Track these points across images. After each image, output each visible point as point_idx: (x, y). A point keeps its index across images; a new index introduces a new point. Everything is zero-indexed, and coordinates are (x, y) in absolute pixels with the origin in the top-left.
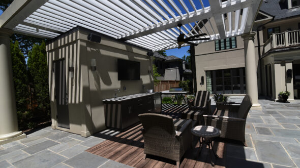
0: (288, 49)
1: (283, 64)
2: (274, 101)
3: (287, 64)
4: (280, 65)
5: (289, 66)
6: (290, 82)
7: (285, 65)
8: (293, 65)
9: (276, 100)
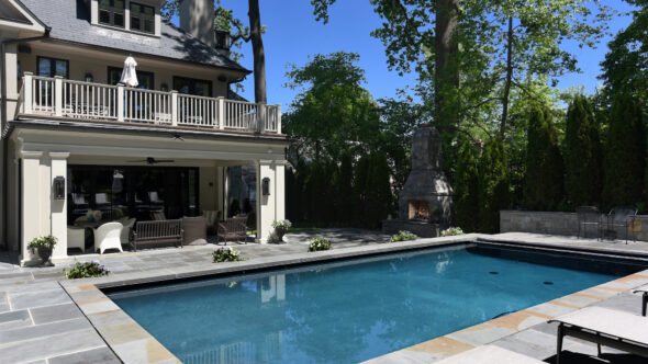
0: (58, 123)
1: (46, 161)
2: (19, 264)
3: (54, 162)
4: (38, 161)
5: (60, 168)
6: (61, 211)
7: (50, 164)
8: (69, 166)
9: (23, 261)
